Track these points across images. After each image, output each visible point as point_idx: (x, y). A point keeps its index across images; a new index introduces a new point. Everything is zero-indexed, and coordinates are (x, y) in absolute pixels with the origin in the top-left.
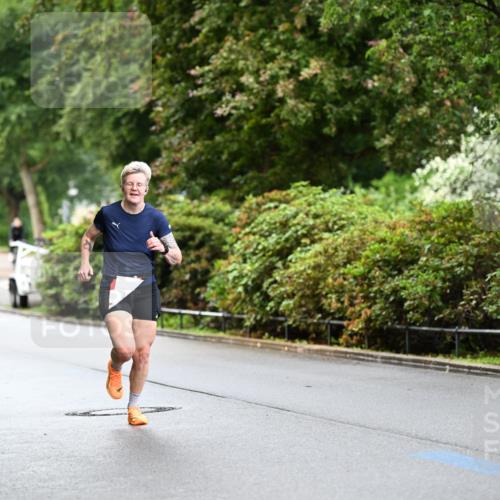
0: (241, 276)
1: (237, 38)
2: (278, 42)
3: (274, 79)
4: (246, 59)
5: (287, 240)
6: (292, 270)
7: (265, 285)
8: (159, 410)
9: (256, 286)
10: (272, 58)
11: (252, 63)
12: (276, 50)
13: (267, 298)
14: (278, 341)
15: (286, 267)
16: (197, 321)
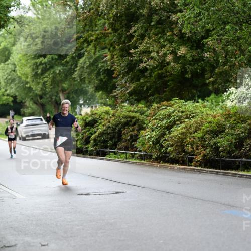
0: (151, 137)
1: (149, 38)
2: (167, 40)
3: (165, 55)
4: (153, 47)
5: (170, 122)
6: (172, 134)
7: (161, 141)
8: (117, 193)
9: (157, 141)
10: (164, 46)
11: (156, 48)
12: (166, 43)
13: (162, 146)
14: (166, 164)
15: (170, 133)
16: (132, 156)
